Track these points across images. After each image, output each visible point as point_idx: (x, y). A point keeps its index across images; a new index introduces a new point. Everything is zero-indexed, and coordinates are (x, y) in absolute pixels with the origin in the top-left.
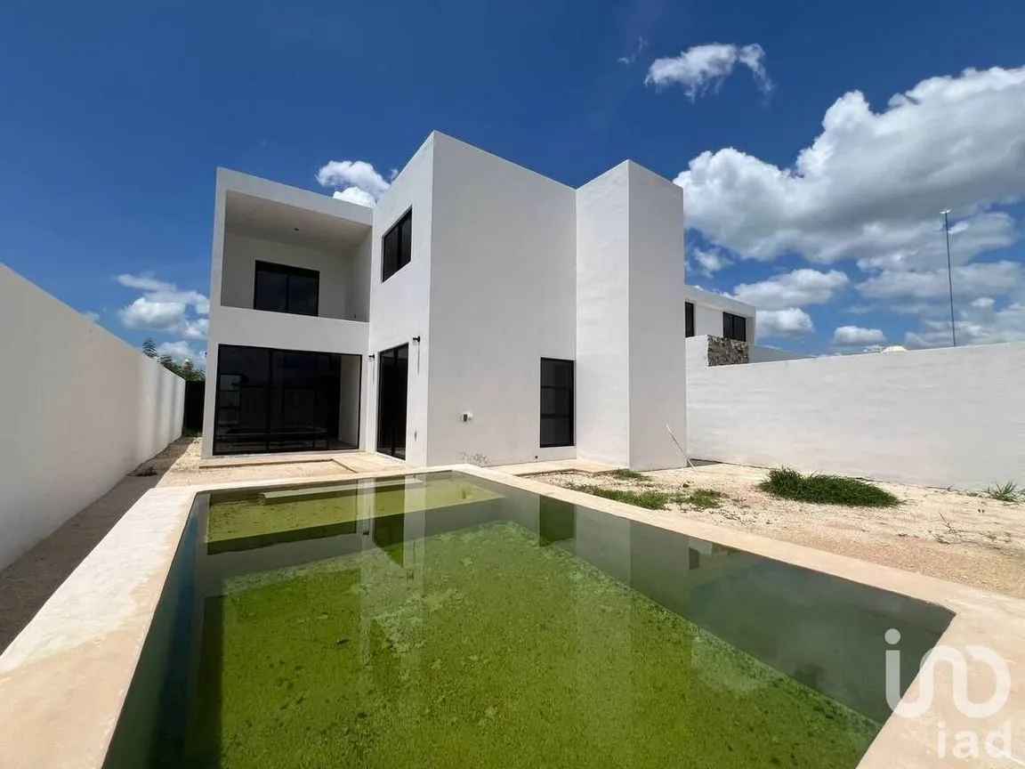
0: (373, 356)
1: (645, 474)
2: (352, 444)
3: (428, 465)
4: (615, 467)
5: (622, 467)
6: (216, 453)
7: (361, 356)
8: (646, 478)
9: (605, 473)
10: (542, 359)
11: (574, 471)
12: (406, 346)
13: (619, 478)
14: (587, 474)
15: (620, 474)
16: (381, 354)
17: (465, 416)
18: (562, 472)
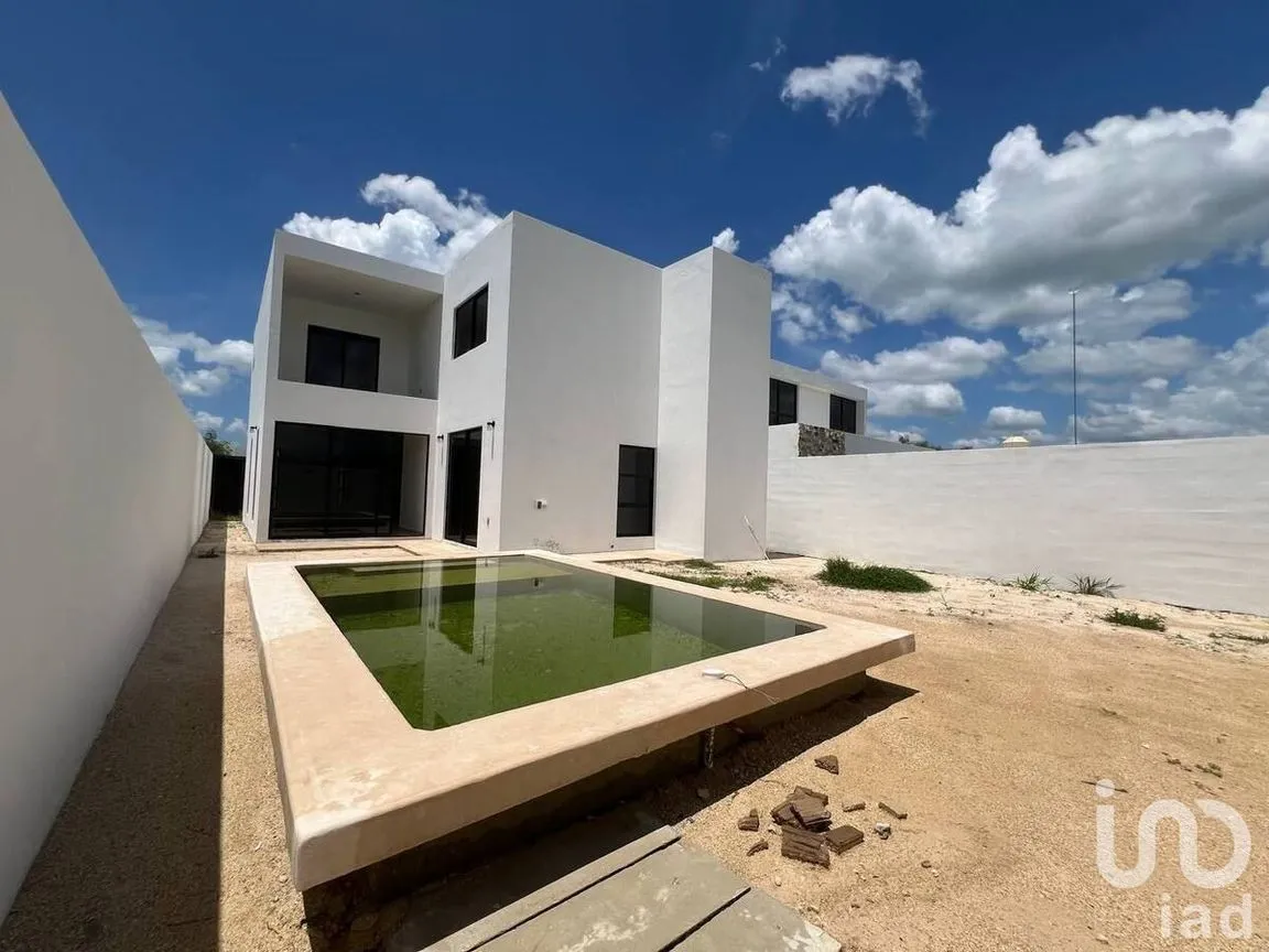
0: (442, 437)
1: (716, 564)
2: (417, 531)
3: (501, 549)
4: (689, 557)
5: (696, 558)
6: (272, 537)
7: (428, 436)
8: (717, 568)
9: (678, 562)
10: (621, 446)
11: (649, 560)
12: (479, 429)
13: (690, 567)
14: (660, 563)
15: (692, 563)
16: (451, 435)
17: (540, 503)
18: (636, 561)
